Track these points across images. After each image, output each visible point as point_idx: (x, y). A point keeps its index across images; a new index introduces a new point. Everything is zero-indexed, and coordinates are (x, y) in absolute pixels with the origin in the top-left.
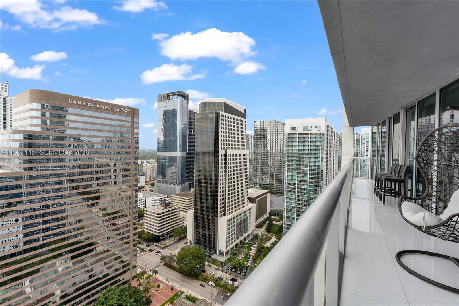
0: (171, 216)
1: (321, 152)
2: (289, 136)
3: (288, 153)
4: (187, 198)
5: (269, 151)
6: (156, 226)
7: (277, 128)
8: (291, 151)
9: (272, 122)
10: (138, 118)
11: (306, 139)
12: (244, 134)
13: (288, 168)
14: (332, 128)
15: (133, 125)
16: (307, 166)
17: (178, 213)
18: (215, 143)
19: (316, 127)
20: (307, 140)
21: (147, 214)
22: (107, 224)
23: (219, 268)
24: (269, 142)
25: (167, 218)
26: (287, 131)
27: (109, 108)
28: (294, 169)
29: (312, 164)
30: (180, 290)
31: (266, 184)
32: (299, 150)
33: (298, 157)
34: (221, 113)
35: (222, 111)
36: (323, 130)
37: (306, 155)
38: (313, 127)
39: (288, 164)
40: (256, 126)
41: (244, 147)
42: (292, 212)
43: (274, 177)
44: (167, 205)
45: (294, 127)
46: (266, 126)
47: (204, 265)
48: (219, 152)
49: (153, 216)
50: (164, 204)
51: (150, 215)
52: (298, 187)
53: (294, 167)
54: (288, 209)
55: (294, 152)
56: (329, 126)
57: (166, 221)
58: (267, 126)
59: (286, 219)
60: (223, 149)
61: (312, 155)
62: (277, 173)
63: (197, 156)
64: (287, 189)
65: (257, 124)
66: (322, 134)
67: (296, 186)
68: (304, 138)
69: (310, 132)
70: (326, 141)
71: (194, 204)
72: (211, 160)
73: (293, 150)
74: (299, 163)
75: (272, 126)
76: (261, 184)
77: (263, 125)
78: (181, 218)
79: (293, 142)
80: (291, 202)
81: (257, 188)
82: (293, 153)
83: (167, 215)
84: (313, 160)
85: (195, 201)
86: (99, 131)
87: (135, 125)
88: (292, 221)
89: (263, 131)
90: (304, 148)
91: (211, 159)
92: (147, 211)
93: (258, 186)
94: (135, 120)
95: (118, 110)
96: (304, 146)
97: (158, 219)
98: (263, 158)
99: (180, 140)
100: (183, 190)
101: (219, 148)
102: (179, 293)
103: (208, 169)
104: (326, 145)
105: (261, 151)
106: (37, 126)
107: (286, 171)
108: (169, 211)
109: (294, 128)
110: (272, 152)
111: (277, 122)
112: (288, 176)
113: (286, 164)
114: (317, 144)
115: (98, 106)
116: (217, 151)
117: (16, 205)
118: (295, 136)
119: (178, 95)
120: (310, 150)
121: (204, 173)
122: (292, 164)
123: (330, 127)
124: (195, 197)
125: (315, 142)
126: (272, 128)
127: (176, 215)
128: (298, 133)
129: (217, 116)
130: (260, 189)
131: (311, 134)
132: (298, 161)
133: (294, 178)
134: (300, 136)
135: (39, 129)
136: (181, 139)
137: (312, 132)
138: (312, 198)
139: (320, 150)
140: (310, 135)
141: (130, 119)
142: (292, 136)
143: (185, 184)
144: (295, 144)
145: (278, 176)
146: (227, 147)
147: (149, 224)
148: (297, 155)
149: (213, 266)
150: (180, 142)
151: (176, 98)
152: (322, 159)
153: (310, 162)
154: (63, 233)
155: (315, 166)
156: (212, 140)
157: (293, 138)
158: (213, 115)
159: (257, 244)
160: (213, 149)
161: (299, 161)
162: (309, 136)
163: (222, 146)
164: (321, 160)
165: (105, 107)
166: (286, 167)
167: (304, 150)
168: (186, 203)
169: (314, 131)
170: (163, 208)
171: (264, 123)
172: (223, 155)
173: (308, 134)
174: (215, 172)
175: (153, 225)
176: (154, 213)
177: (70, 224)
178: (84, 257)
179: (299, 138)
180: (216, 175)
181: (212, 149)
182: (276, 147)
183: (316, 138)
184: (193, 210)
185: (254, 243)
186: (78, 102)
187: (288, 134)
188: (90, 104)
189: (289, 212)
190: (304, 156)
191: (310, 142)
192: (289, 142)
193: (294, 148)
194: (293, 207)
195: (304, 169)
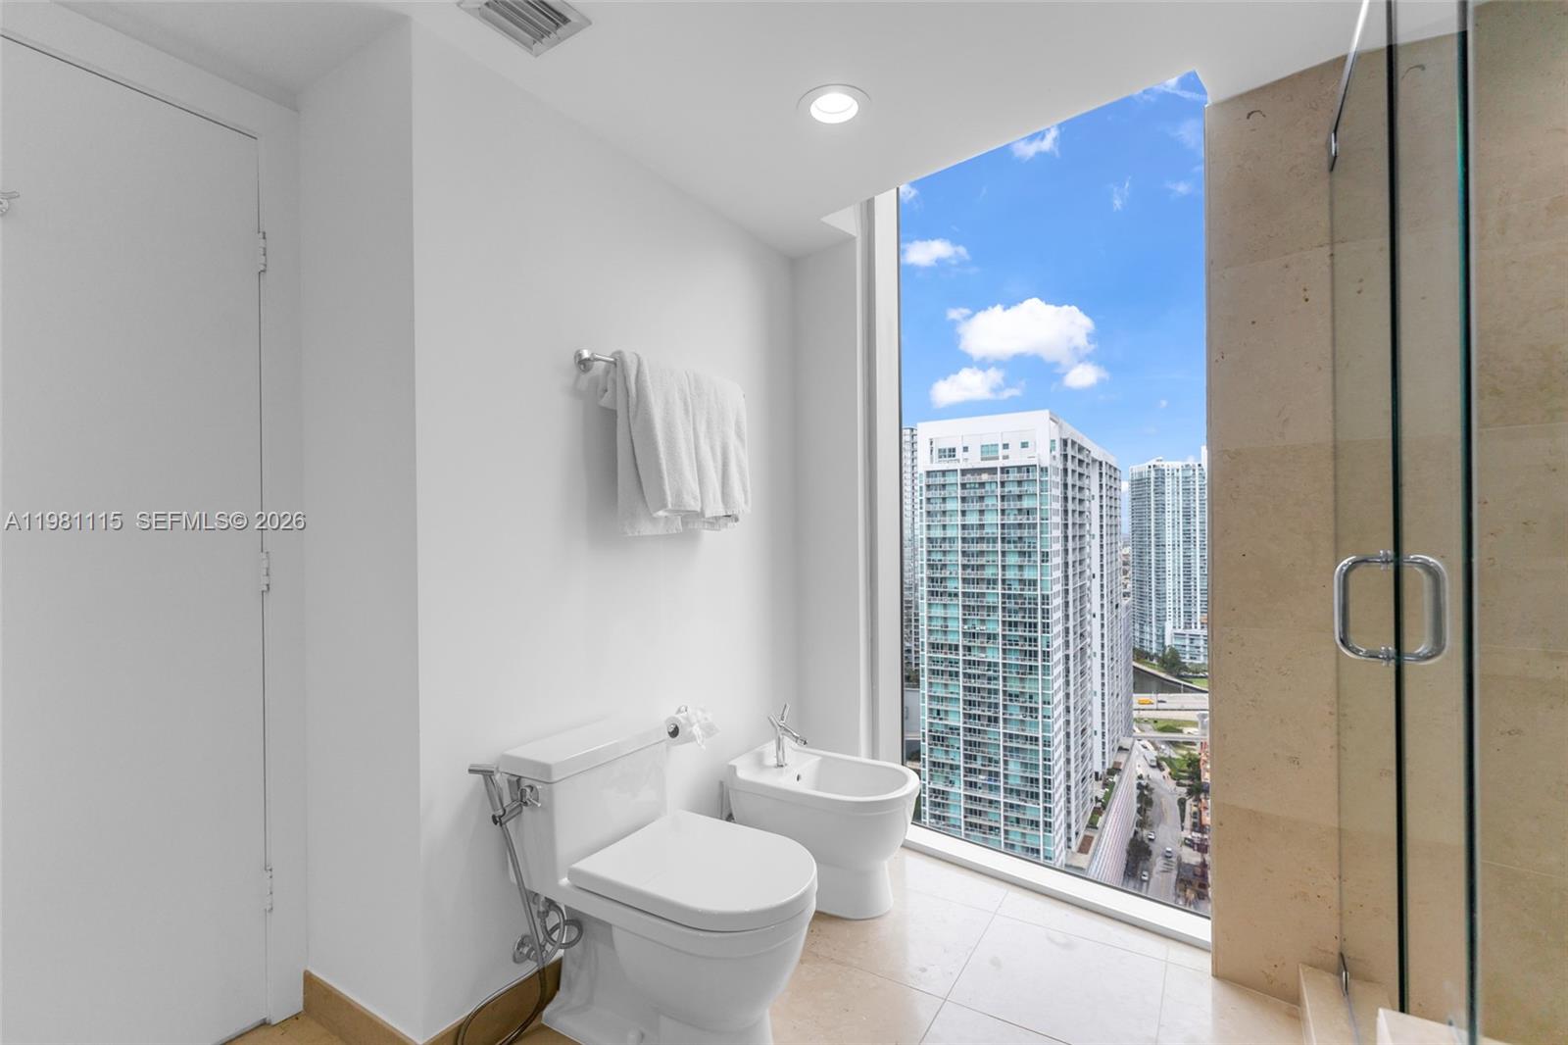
1: (1041, 533)
2: (931, 481)
3: (929, 539)
8: (938, 533)
11: (987, 487)
13: (932, 593)
14: (1080, 447)
19: (1024, 445)
20: (993, 492)
26: (925, 462)
28: (950, 595)
29: (1011, 574)
32: (964, 527)
33: (963, 552)
36: (1043, 454)
37: (988, 542)
38: (1015, 446)
39: (932, 580)
42: (947, 746)
45: (952, 446)
52: (968, 658)
53: (951, 586)
54: (934, 738)
55: (948, 536)
56: (1069, 442)
59: (931, 770)
61: (1009, 542)
64: (929, 665)
66: (1042, 469)
67: (957, 654)
68: (982, 485)
69: (999, 463)
70: (1058, 492)
73: (944, 527)
74: (972, 574)
79: (944, 499)
80: (946, 712)
82: (944, 539)
84: (1013, 560)
88: (951, 777)
90: (980, 520)
96: (982, 512)
104: (1058, 506)
107: (925, 601)
109: (950, 450)
112: (930, 618)
113: (922, 579)
114: (1026, 504)
118: (950, 479)
120: (1003, 525)
122: (945, 578)
123: (1075, 442)
125: (1020, 497)
128: (959, 466)
131: (1005, 470)
132: (965, 567)
133: (952, 625)
134: (969, 478)
137: (1008, 463)
138: (1017, 696)
139: (1034, 526)
140: (1002, 472)
142: (939, 480)
144: (950, 506)
148: (959, 546)
152: (1045, 556)
153: (1004, 567)
155: (1020, 580)
157: (944, 486)
161: (968, 566)
162: (998, 477)
164: (1043, 561)
166: (924, 589)
167: (982, 526)
169: (1017, 458)
173: (992, 471)
179: (963, 485)
183: (1020, 483)
187: (929, 473)
189: (939, 747)
190: (985, 549)
191: (1003, 497)
192: (932, 501)
193: (947, 520)
194: (951, 729)
195: (983, 595)
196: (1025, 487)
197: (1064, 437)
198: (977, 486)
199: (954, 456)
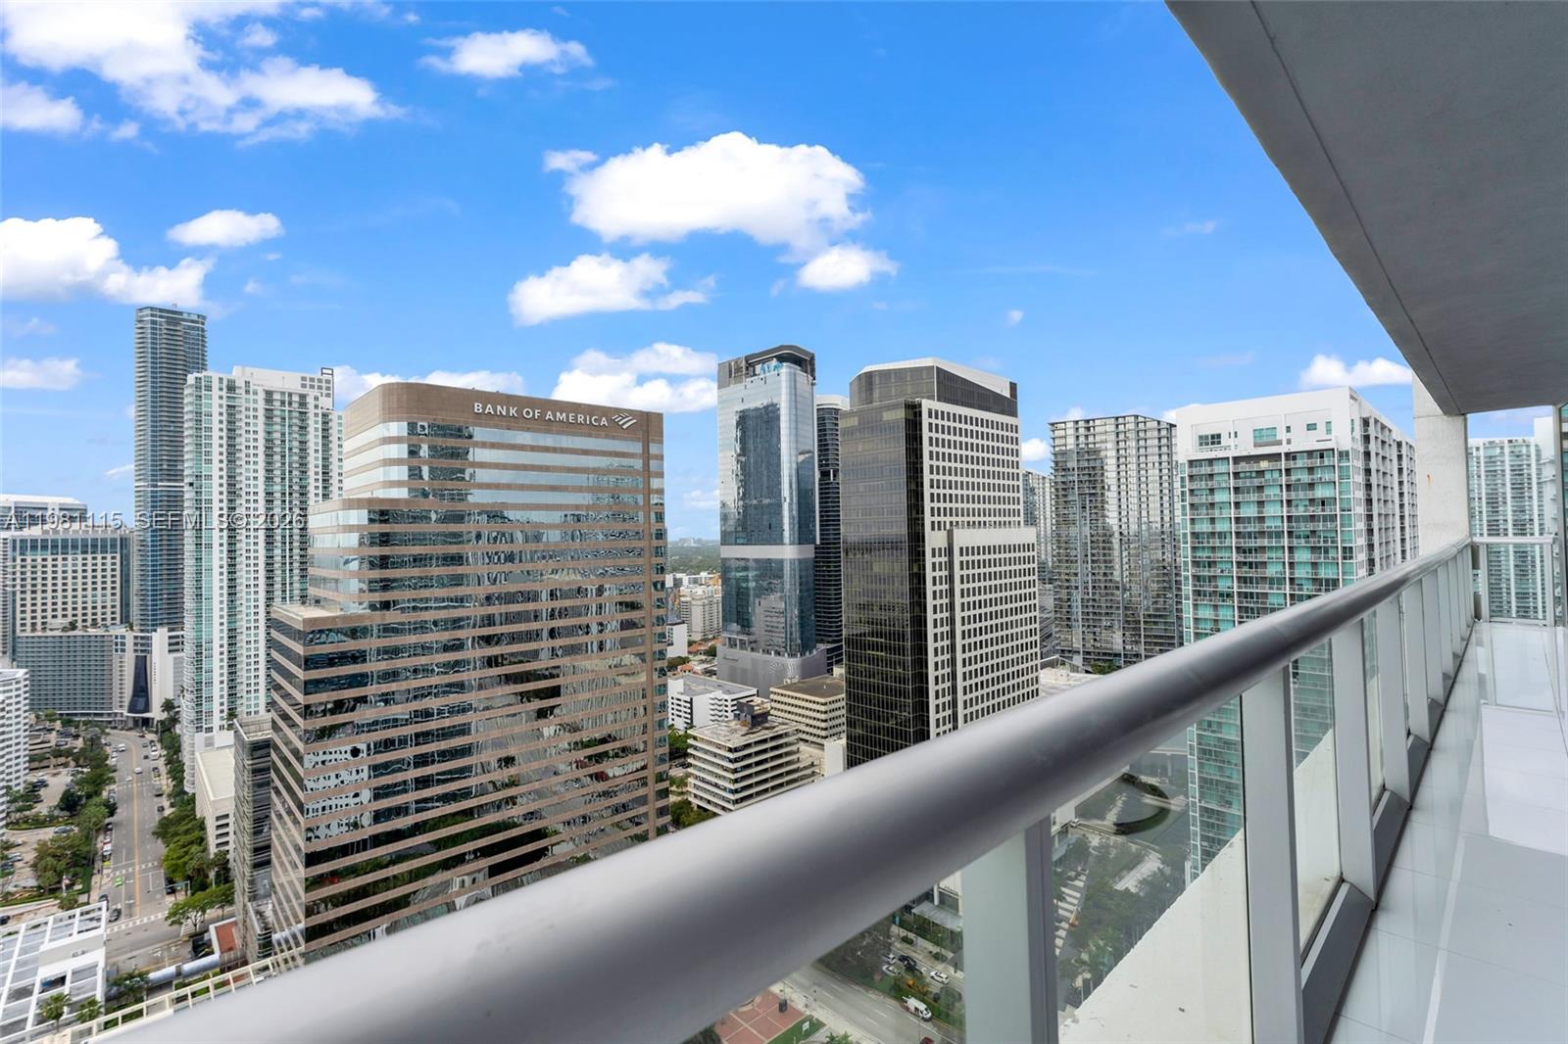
0: (773, 758)
1: (1342, 525)
2: (1195, 471)
3: (1193, 534)
4: (823, 700)
5: (1116, 528)
6: (725, 789)
7: (1142, 443)
8: (1204, 527)
9: (1121, 420)
10: (661, 442)
11: (1268, 476)
12: (1015, 471)
13: (1197, 593)
14: (1383, 427)
15: (646, 465)
16: (1281, 581)
17: (793, 748)
18: (910, 508)
19: (1311, 427)
20: (1274, 480)
21: (695, 748)
22: (581, 773)
23: (943, 952)
24: (1111, 496)
25: (758, 763)
26: (1186, 449)
27: (580, 419)
28: (1221, 595)
29: (1301, 573)
30: (808, 1013)
31: (1110, 654)
32: (1238, 520)
33: (1238, 548)
34: (927, 405)
35: (928, 398)
36: (1344, 437)
37: (1270, 537)
38: (1299, 430)
39: (1197, 578)
40: (1057, 442)
41: (1017, 519)
42: (1223, 762)
43: (1142, 626)
44: (758, 720)
45: (1215, 432)
46: (1098, 438)
47: (889, 937)
48: (924, 541)
49: (715, 755)
50: (749, 717)
51: (707, 752)
53: (1223, 585)
55: (1218, 530)
56: (1372, 422)
57: (757, 773)
58: (1103, 437)
59: (1201, 787)
60: (939, 529)
61: (1299, 537)
62: (1151, 612)
63: (851, 556)
65: (1062, 433)
66: (1341, 454)
68: (1261, 473)
69: (1283, 449)
70: (1360, 478)
71: (844, 720)
72: (897, 567)
73: (1213, 520)
74: (1246, 572)
75: (1121, 437)
76: (1089, 653)
77: (1087, 436)
78: (805, 768)
79: (1212, 490)
80: (1220, 724)
81: (1075, 669)
82: (1213, 534)
83: (757, 753)
84: (1302, 556)
85: (849, 710)
86: (554, 488)
87: (653, 463)
88: (1228, 797)
89: (1086, 457)
90: (1259, 512)
91: (900, 565)
92: (695, 738)
93: (1078, 660)
94: (653, 449)
95: (604, 421)
96: (1261, 503)
97: (732, 766)
98: (1093, 555)
99: (790, 504)
100: (807, 672)
101: (923, 525)
102: (806, 1026)
103: (889, 599)
104: (1360, 494)
105: (1080, 532)
106: (399, 484)
107: (1191, 602)
108: (764, 741)
109: (1213, 437)
110: (1125, 533)
111: (1140, 419)
112: (1196, 620)
113: (1187, 578)
114: (1320, 493)
115: (549, 415)
116: (916, 538)
117: (353, 709)
118: (1218, 468)
119: (781, 359)
120: (1289, 518)
121: (877, 614)
122: (1215, 577)
123: (1376, 421)
124: (849, 694)
125: (1311, 486)
126: (1122, 445)
127: (787, 754)
128: (1231, 454)
129: (911, 417)
130: (1087, 672)
131: (1291, 456)
132: (1240, 564)
134: (1243, 466)
135: (402, 493)
136: (795, 500)
137: (1293, 448)
138: (1313, 710)
139: (1333, 518)
140: (1287, 459)
141: (636, 448)
142: (1205, 470)
143: (815, 652)
144: (1219, 497)
145: (1156, 623)
146: (951, 523)
147: (703, 780)
148: (1234, 541)
149: (920, 941)
150: (791, 510)
151: (775, 367)
152: (1348, 552)
153: (1292, 565)
154: (465, 794)
155: (1313, 579)
156: (901, 500)
157: (1211, 476)
158: (900, 414)
159: (1083, 878)
160: (904, 530)
161: (1245, 563)
162: (1283, 464)
163: (936, 519)
164: (1345, 558)
165: (568, 417)
166: (1188, 589)
167: (1261, 519)
168: (818, 716)
169: (1303, 442)
170: (745, 729)
171: (1088, 429)
172: (940, 549)
173: (1276, 457)
174: (912, 610)
175: (716, 785)
176: (719, 746)
177: (485, 768)
178: (522, 870)
179: (1236, 475)
180: (919, 622)
181: (900, 529)
182: (1144, 513)
183: (1311, 470)
184: (844, 741)
185: (1072, 874)
186: (499, 407)
187: (1191, 463)
188: (528, 413)
189: (1212, 763)
190: (1266, 544)
191: (1288, 487)
192: (1196, 493)
193: (1217, 513)
194: (1225, 743)
195: (1265, 595)
196: (1318, 475)
197: (1364, 416)
198: (1254, 475)
199: (1219, 443)
